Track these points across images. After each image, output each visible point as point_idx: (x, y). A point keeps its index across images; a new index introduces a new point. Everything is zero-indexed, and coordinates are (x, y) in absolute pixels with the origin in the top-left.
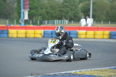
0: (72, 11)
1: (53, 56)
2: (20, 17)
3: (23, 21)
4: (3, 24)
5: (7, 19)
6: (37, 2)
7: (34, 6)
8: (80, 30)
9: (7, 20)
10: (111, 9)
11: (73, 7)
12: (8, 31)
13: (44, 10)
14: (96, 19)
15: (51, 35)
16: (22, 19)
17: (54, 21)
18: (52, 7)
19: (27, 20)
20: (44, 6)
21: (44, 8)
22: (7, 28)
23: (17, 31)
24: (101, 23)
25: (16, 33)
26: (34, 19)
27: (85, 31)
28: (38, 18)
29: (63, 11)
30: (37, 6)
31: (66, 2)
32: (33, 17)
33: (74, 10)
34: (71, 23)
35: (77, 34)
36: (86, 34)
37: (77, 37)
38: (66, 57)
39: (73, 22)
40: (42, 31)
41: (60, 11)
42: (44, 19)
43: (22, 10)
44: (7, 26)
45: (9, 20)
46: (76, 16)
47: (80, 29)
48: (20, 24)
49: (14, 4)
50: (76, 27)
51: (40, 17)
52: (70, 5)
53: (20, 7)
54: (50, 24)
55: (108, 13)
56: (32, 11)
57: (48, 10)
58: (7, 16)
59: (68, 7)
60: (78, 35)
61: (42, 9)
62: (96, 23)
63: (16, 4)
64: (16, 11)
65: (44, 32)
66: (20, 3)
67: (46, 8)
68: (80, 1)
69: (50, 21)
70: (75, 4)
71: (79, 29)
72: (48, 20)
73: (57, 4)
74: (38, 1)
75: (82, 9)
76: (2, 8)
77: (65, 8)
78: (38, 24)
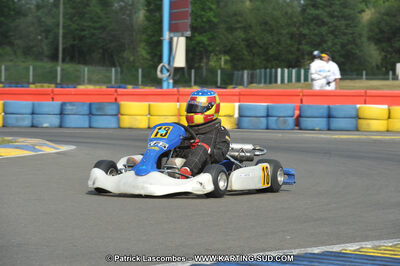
0: (336, 36)
2: (160, 60)
3: (168, 70)
4: (97, 82)
5: (114, 65)
6: (214, 7)
7: (205, 20)
8: (365, 103)
9: (113, 70)
12: (119, 107)
13: (240, 34)
15: (264, 120)
16: (166, 65)
18: (266, 23)
19: (182, 69)
20: (238, 22)
21: (238, 25)
22: (117, 97)
23: (149, 107)
25: (146, 112)
26: (204, 65)
27: (386, 107)
28: (220, 59)
29: (305, 35)
30: (215, 20)
31: (315, 6)
32: (201, 59)
33: (345, 34)
35: (358, 117)
36: (389, 118)
37: (357, 129)
40: (234, 107)
41: (292, 36)
42: (238, 63)
43: (166, 35)
44: (116, 91)
45: (119, 70)
47: (368, 98)
50: (354, 91)
51: (223, 58)
53: (161, 22)
54: (260, 83)
56: (199, 38)
57: (253, 34)
58: (112, 56)
60: (361, 122)
61: (231, 29)
63: (141, 15)
64: (144, 37)
65: (240, 108)
66: (160, 8)
67: (246, 28)
69: (258, 71)
70: (347, 11)
71: (362, 99)
72: (253, 67)
73: (286, 13)
74: (218, 3)
75: (371, 30)
76: (95, 29)
77: (312, 26)
78: (217, 83)
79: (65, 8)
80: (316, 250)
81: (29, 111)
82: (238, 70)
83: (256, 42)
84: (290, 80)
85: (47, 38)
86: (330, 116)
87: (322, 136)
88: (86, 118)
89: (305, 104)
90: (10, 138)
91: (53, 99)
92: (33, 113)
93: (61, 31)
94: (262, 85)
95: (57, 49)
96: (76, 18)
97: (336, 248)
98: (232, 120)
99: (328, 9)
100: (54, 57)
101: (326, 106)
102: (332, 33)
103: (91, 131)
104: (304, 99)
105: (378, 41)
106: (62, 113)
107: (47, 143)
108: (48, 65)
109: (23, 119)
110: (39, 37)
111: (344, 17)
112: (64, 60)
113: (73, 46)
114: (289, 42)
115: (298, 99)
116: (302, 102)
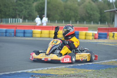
0: (26, 10)
8: (35, 29)
10: (65, 9)
11: (28, 6)
14: (51, 18)
15: (5, 34)
17: (7, 18)
18: (5, 5)
24: (55, 23)
27: (40, 30)
29: (17, 9)
33: (29, 9)
34: (26, 22)
35: (32, 33)
36: (41, 33)
37: (32, 36)
39: (28, 21)
41: (13, 9)
46: (30, 15)
47: (35, 28)
50: (31, 25)
52: (25, 3)
54: (4, 22)
55: (62, 12)
59: (23, 6)
60: (34, 34)
62: (50, 22)
69: (3, 19)
70: (29, 2)
73: (11, 2)
75: (36, 8)
77: (19, 6)
80: (20, 72)
83: (2, 10)
84: (13, 22)
86: (24, 33)
94: (4, 23)
97: (25, 71)
99: (24, 2)
101: (23, 30)
102: (25, 8)
104: (17, 28)
105: (38, 12)
111: (28, 4)
114: (12, 11)
115: (15, 27)
116: (16, 28)
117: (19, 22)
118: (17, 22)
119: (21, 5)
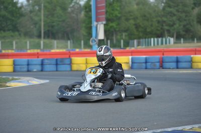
0: (180, 21)
1: (94, 93)
2: (90, 35)
3: (95, 41)
4: (61, 48)
5: (69, 39)
6: (118, 9)
7: (114, 15)
8: (196, 54)
9: (69, 42)
12: (71, 60)
13: (132, 22)
15: (144, 64)
16: (94, 38)
17: (149, 39)
18: (145, 16)
19: (103, 40)
20: (131, 16)
22: (70, 55)
23: (86, 59)
25: (85, 62)
26: (114, 38)
28: (122, 35)
29: (164, 22)
30: (119, 15)
31: (170, 7)
32: (113, 35)
33: (185, 20)
34: (180, 43)
35: (191, 61)
37: (191, 68)
38: (114, 94)
39: (184, 40)
40: (129, 58)
41: (159, 22)
42: (131, 37)
43: (94, 23)
44: (70, 52)
45: (72, 41)
46: (187, 31)
47: (197, 52)
48: (91, 47)
49: (80, 13)
50: (190, 48)
51: (124, 34)
53: (91, 18)
54: (143, 45)
56: (111, 24)
57: (138, 21)
58: (68, 35)
59: (174, 15)
61: (127, 20)
63: (83, 13)
64: (84, 25)
65: (132, 59)
66: (90, 10)
67: (135, 19)
68: (195, 4)
69: (141, 40)
70: (186, 9)
71: (194, 52)
72: (139, 38)
73: (155, 11)
74: (120, 6)
76: (59, 21)
77: (169, 17)
78: (121, 46)
79: (44, 12)
81: (26, 63)
82: (132, 40)
83: (140, 26)
84: (158, 44)
85: (35, 27)
86: (177, 61)
87: (174, 71)
88: (55, 66)
89: (165, 56)
90: (16, 77)
91: (38, 57)
92: (28, 65)
93: (42, 23)
94: (144, 47)
95: (40, 32)
96: (50, 17)
98: (128, 65)
99: (176, 8)
100: (39, 37)
101: (176, 56)
102: (179, 20)
103: (57, 72)
104: (165, 53)
106: (42, 64)
107: (35, 79)
108: (37, 40)
109: (24, 68)
110: (32, 27)
111: (184, 12)
112: (44, 38)
113: (48, 31)
114: (157, 25)
115: (162, 53)
116: (163, 55)
117: (169, 43)
118: (166, 43)
119: (172, 14)
